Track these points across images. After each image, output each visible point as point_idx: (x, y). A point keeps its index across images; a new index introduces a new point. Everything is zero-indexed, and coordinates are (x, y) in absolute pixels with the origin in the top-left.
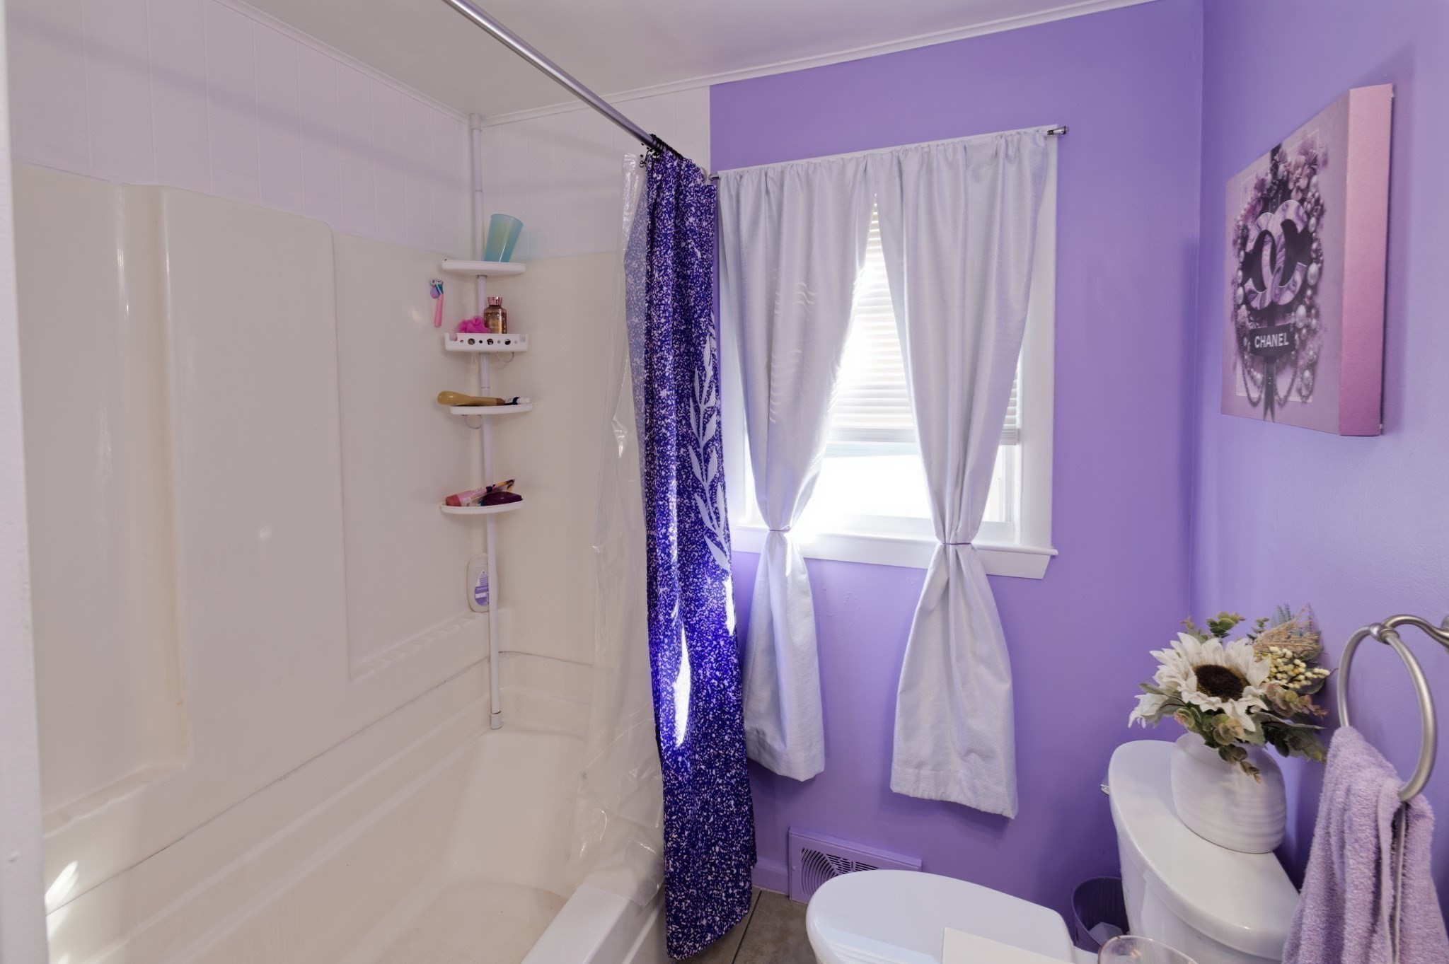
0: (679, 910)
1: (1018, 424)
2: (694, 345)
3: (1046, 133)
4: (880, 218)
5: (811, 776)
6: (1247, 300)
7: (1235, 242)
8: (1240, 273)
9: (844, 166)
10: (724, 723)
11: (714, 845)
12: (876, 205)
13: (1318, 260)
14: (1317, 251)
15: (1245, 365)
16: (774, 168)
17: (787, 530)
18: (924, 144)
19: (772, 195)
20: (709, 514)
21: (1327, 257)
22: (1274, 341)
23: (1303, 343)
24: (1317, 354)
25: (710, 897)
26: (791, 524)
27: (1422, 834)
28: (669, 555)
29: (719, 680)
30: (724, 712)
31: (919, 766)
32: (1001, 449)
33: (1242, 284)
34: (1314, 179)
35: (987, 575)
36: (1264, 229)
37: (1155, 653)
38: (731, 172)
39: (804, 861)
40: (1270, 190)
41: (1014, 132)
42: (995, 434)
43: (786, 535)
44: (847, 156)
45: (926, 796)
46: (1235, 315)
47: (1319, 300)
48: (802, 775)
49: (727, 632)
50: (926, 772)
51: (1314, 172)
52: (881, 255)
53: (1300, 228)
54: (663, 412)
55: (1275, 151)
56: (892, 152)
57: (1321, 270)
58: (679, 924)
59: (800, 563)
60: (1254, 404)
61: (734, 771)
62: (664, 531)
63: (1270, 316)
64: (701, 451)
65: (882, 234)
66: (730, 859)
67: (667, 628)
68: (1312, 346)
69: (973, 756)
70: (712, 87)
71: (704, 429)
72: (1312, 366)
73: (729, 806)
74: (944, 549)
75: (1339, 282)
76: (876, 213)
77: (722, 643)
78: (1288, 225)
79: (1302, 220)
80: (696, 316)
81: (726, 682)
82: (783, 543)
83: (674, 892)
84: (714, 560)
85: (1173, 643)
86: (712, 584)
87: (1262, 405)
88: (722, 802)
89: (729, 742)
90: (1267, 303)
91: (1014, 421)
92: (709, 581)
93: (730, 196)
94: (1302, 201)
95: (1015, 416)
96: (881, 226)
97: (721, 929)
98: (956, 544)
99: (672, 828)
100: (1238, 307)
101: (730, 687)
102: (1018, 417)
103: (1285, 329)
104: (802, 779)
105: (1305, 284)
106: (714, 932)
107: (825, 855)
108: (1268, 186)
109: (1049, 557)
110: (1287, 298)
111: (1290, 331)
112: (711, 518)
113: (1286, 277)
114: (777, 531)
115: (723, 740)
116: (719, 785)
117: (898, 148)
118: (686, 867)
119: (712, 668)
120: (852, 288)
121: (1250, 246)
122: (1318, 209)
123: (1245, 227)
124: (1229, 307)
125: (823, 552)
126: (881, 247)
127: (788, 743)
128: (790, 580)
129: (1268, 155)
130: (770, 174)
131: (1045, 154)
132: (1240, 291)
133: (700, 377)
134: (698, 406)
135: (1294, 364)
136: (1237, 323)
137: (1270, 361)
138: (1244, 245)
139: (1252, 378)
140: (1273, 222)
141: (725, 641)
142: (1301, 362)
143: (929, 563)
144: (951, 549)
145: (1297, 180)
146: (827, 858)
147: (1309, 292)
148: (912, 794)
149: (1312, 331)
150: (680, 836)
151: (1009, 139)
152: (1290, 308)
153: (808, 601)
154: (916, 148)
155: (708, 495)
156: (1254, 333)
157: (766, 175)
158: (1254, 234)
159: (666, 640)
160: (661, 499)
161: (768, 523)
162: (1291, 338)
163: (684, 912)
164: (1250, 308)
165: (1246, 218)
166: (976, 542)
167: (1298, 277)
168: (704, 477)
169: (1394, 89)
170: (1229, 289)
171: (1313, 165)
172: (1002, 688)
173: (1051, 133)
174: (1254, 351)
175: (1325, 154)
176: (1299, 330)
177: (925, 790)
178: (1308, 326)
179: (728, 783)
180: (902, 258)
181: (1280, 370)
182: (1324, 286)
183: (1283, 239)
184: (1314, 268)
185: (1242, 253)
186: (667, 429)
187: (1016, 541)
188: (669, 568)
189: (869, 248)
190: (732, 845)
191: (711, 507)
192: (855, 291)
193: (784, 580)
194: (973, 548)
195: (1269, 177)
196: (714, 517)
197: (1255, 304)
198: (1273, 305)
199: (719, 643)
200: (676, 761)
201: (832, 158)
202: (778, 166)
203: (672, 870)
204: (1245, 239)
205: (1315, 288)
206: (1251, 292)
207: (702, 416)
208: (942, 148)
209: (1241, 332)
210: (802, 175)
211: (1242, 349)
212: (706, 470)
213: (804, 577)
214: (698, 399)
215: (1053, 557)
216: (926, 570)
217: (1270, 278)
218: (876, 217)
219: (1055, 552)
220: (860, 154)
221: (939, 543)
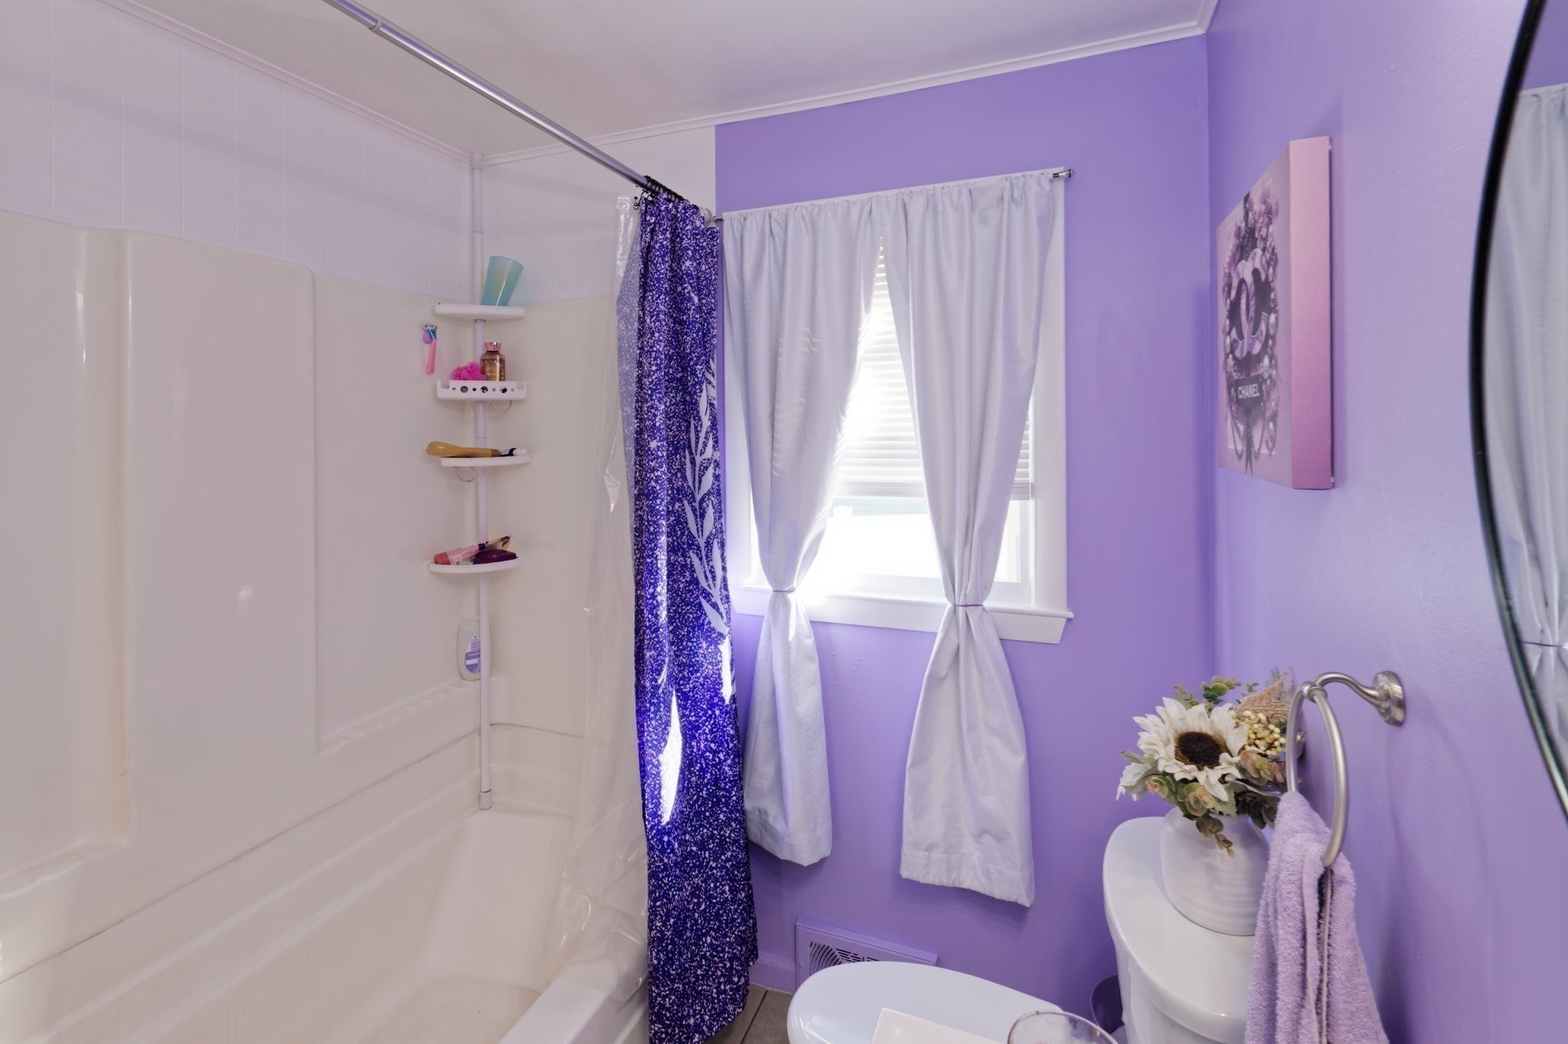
0: (662, 1007)
1: (1031, 478)
2: (690, 394)
3: (1051, 176)
4: (886, 262)
5: (816, 860)
6: (1233, 352)
7: (1224, 289)
8: (1228, 322)
9: (848, 209)
10: (719, 800)
11: (707, 934)
12: (882, 248)
13: (1276, 312)
14: (1274, 300)
15: (1233, 417)
16: (778, 210)
17: (791, 591)
18: (929, 187)
19: (776, 238)
20: (705, 573)
21: (1281, 307)
22: (1250, 391)
23: (1268, 394)
24: (1277, 405)
25: (699, 993)
26: (795, 585)
27: (1344, 898)
28: (657, 616)
29: (715, 753)
30: (719, 788)
31: (930, 848)
32: (1014, 506)
33: (1229, 333)
34: (1271, 228)
35: (1000, 639)
36: (1241, 277)
37: (1138, 719)
38: (735, 214)
39: (812, 950)
40: (1244, 238)
41: (1019, 174)
42: (1005, 487)
43: (790, 596)
44: (852, 198)
45: (937, 882)
46: (1226, 364)
47: (1278, 351)
48: (805, 859)
49: (722, 700)
50: (938, 855)
51: (1270, 222)
52: (888, 300)
53: (1263, 277)
54: (653, 464)
55: (1247, 199)
56: (896, 195)
57: (1277, 319)
58: (662, 1022)
59: (806, 628)
60: (1240, 457)
61: (729, 854)
62: (651, 590)
63: (1248, 365)
64: (696, 505)
65: (889, 279)
66: (723, 951)
67: (653, 695)
68: (1274, 396)
69: (987, 837)
70: (717, 126)
71: (700, 482)
72: (1274, 418)
73: (724, 892)
74: (954, 611)
75: (1288, 334)
76: (882, 257)
77: (717, 712)
78: (1256, 273)
79: (1264, 269)
80: (692, 363)
81: (721, 756)
82: (787, 605)
83: (658, 987)
84: (709, 623)
85: (1159, 709)
86: (707, 649)
87: (1244, 458)
88: (716, 887)
89: (725, 822)
90: (1245, 354)
91: (1026, 475)
92: (704, 645)
93: (735, 238)
94: (1264, 250)
95: (1027, 471)
96: (887, 270)
97: (710, 1029)
98: (966, 606)
99: (656, 916)
100: (1227, 357)
101: (725, 760)
102: (1030, 470)
103: (1258, 379)
104: (806, 862)
105: (1268, 336)
106: (702, 1033)
107: (834, 950)
108: (1242, 235)
109: (1064, 620)
110: (1257, 348)
111: (1261, 382)
112: (706, 577)
113: (1256, 327)
114: (781, 592)
115: (717, 819)
116: (712, 868)
117: (903, 190)
118: (671, 959)
119: (706, 740)
120: (857, 334)
121: (1233, 295)
122: (1274, 258)
123: (1230, 275)
124: (1222, 358)
125: (832, 614)
126: (887, 292)
127: (790, 824)
128: (794, 646)
129: (1242, 203)
130: (774, 215)
131: (1051, 197)
132: (1228, 340)
133: (696, 428)
134: (693, 458)
135: (1263, 414)
136: (1227, 372)
137: (1248, 412)
138: (1229, 292)
139: (1238, 429)
140: (1246, 270)
141: (721, 710)
142: (1268, 414)
143: (938, 626)
144: (961, 610)
145: (1260, 231)
146: (837, 953)
147: (1270, 342)
148: (922, 880)
149: (1273, 383)
150: (664, 925)
151: (1014, 182)
152: (1259, 359)
153: (813, 668)
154: (921, 190)
155: (704, 553)
156: (1237, 383)
157: (770, 216)
158: (1235, 283)
159: (652, 709)
160: (649, 556)
161: (771, 583)
162: (1260, 390)
163: (668, 1009)
164: (1235, 358)
166: (987, 604)
167: (1263, 327)
168: (700, 533)
169: (1331, 141)
170: (1221, 338)
171: (1269, 213)
172: (1016, 761)
173: (1056, 176)
174: (1239, 402)
175: (1277, 204)
176: (1266, 381)
177: (936, 876)
178: (1270, 377)
179: (723, 867)
180: (908, 304)
181: (1255, 421)
182: (1280, 337)
183: (1253, 289)
184: (1273, 317)
185: (1228, 301)
186: (656, 482)
187: (1032, 604)
188: (657, 630)
189: (875, 293)
190: (725, 936)
191: (706, 566)
192: (860, 338)
193: (786, 645)
194: (984, 610)
195: (1243, 225)
196: (709, 576)
197: (1238, 354)
198: (1249, 353)
199: (714, 712)
200: (661, 841)
201: (835, 198)
202: (782, 208)
203: (656, 962)
204: (1230, 286)
205: (1274, 338)
206: (1235, 343)
207: (697, 469)
208: (946, 193)
209: (1233, 385)
210: (805, 217)
211: (1230, 399)
212: (702, 526)
213: (810, 642)
214: (694, 451)
215: (1069, 620)
216: (936, 634)
217: (1246, 328)
218: (881, 262)
219: (1071, 615)
220: (865, 196)
221: (949, 605)
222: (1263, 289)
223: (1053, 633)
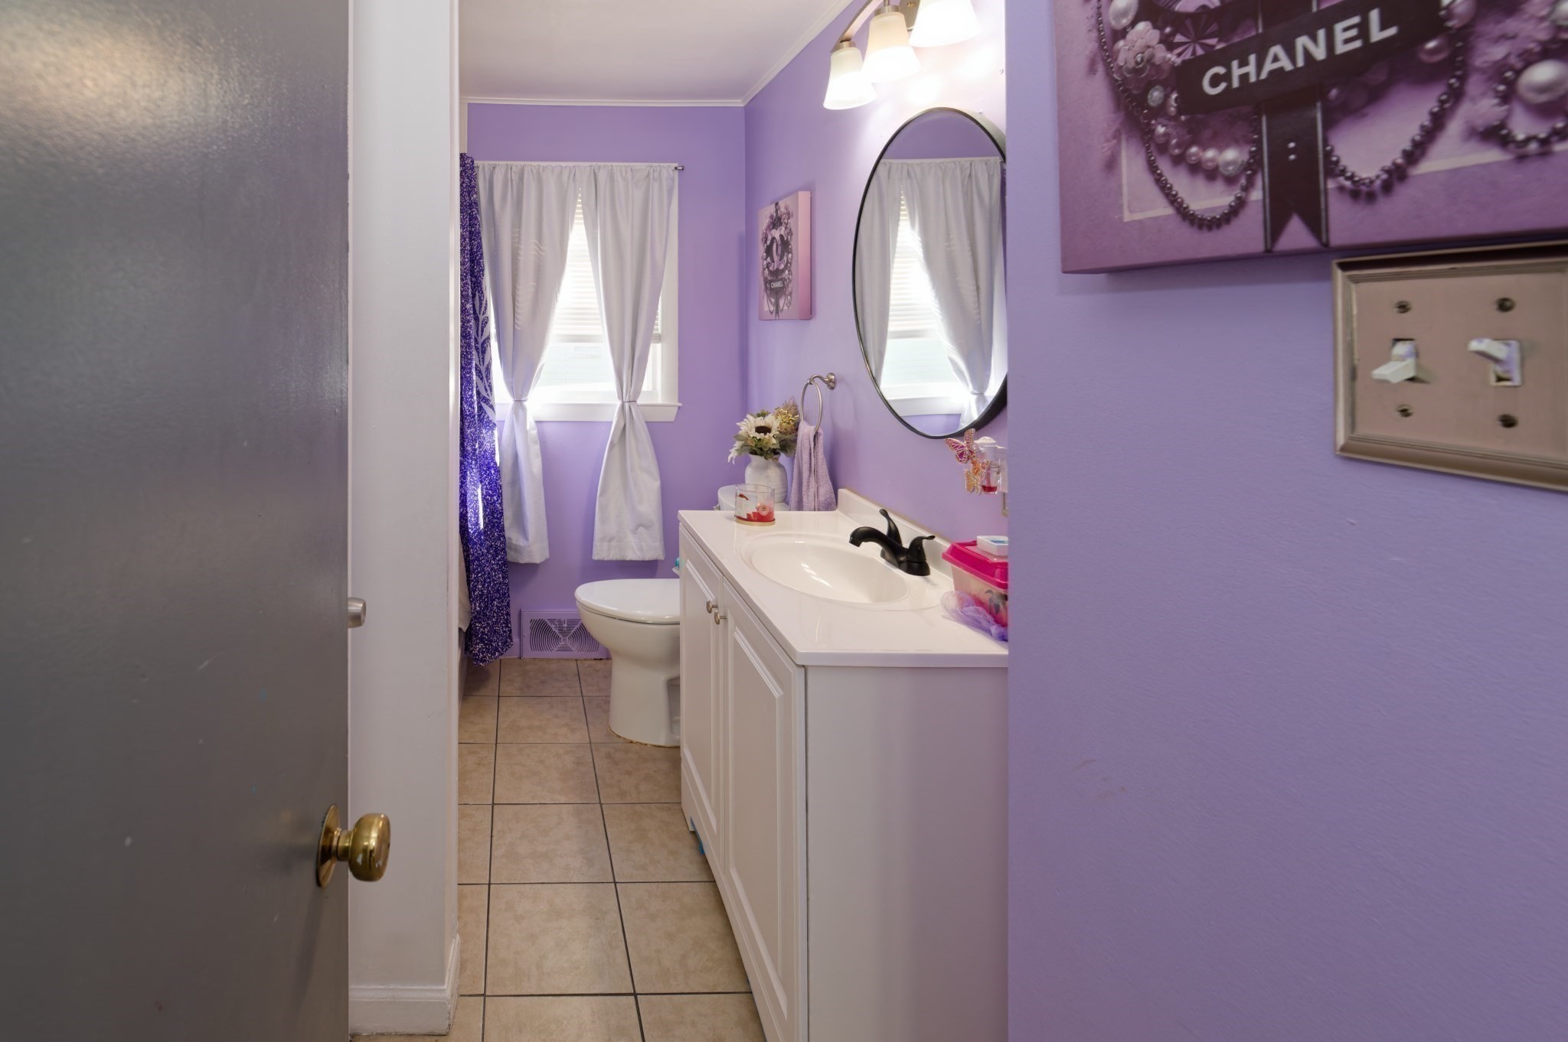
0: (483, 633)
1: (660, 331)
2: (475, 277)
3: (674, 168)
4: (582, 203)
5: (543, 560)
6: (768, 267)
7: (762, 240)
8: (764, 254)
9: (561, 171)
10: (494, 524)
11: (494, 600)
12: (580, 196)
13: (791, 252)
14: (791, 249)
15: (768, 296)
16: (517, 164)
17: (525, 400)
18: (609, 164)
19: (514, 182)
20: (485, 387)
21: (794, 251)
22: (777, 285)
23: (788, 285)
24: (792, 289)
25: (495, 631)
26: (528, 397)
28: (474, 408)
29: (492, 496)
30: (494, 517)
31: (610, 540)
32: (652, 346)
33: (766, 259)
34: (789, 221)
35: (647, 423)
36: (773, 236)
39: (532, 628)
40: (775, 221)
41: (658, 164)
42: (649, 337)
43: (525, 403)
44: (564, 164)
45: (613, 559)
46: (763, 273)
47: (793, 269)
48: (537, 559)
49: (495, 463)
50: (614, 542)
51: (789, 218)
52: (583, 226)
53: (785, 239)
54: (468, 318)
55: (776, 205)
56: (590, 166)
57: (792, 256)
58: (483, 642)
59: (533, 424)
60: (771, 313)
61: (500, 557)
62: (470, 393)
63: (776, 274)
64: (479, 346)
65: (584, 214)
66: (503, 610)
67: (474, 454)
68: (790, 286)
69: (641, 528)
70: (469, 104)
71: (482, 331)
72: (790, 294)
73: (499, 578)
74: (623, 406)
75: (797, 262)
76: (580, 200)
77: (493, 472)
78: (781, 236)
79: (785, 235)
80: (478, 258)
81: (495, 498)
82: (524, 409)
83: (480, 623)
84: (488, 417)
85: (746, 420)
86: (486, 433)
87: (774, 312)
88: (495, 575)
90: (775, 268)
91: (657, 330)
92: (484, 431)
93: (485, 180)
94: (786, 228)
95: (658, 328)
96: (583, 208)
97: (503, 649)
98: (629, 402)
99: (478, 582)
100: (764, 269)
101: (498, 500)
102: (659, 327)
103: (782, 279)
104: (538, 562)
105: (787, 262)
106: (499, 651)
108: (774, 219)
109: (677, 408)
110: (782, 267)
111: (784, 280)
112: (486, 390)
113: (781, 259)
114: (519, 401)
115: (494, 536)
116: (493, 564)
117: (594, 164)
118: (487, 606)
119: (487, 489)
120: (567, 246)
121: (769, 242)
122: (790, 233)
123: (766, 234)
124: (761, 270)
125: (546, 415)
126: (583, 221)
127: (530, 538)
128: (528, 434)
129: (773, 206)
130: (514, 169)
131: (673, 180)
132: (765, 262)
133: (480, 298)
134: (478, 317)
135: (785, 293)
136: (764, 277)
137: (776, 293)
138: (766, 242)
139: (771, 302)
140: (776, 234)
141: (495, 470)
142: (787, 293)
143: (613, 417)
144: (627, 405)
145: (783, 219)
146: (548, 621)
148: (606, 559)
149: (790, 281)
150: (483, 587)
151: (655, 168)
152: (783, 271)
153: (537, 447)
154: (604, 165)
155: (484, 375)
156: (771, 281)
157: (511, 169)
158: (770, 238)
159: (473, 462)
160: (468, 373)
161: (514, 401)
162: (783, 283)
163: (486, 635)
164: (769, 270)
165: (766, 230)
166: (639, 402)
167: (785, 258)
168: (481, 363)
169: (810, 195)
170: (761, 261)
171: (788, 214)
172: (657, 484)
173: (676, 168)
174: (771, 289)
175: (792, 212)
176: (786, 280)
177: (613, 553)
178: (789, 278)
179: (498, 564)
180: (597, 230)
181: (780, 297)
182: (794, 264)
183: (779, 242)
184: (790, 255)
185: (765, 245)
186: (470, 328)
187: (659, 400)
188: (474, 417)
189: (575, 221)
191: (486, 382)
193: (525, 432)
194: (638, 405)
195: (775, 215)
196: (488, 388)
197: (771, 268)
198: (777, 269)
199: (490, 472)
200: (480, 539)
201: (554, 164)
202: (520, 163)
203: (478, 609)
204: (766, 239)
205: (790, 264)
206: (769, 263)
207: (480, 323)
208: (619, 168)
209: (767, 282)
210: (535, 171)
211: (766, 288)
212: (483, 358)
213: (534, 432)
214: (478, 312)
215: (679, 408)
216: (612, 422)
217: (776, 258)
218: (579, 203)
219: (680, 405)
220: (571, 164)
221: (619, 403)
222: (785, 245)
223: (671, 415)
